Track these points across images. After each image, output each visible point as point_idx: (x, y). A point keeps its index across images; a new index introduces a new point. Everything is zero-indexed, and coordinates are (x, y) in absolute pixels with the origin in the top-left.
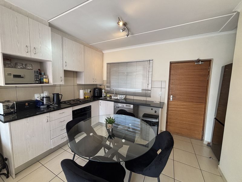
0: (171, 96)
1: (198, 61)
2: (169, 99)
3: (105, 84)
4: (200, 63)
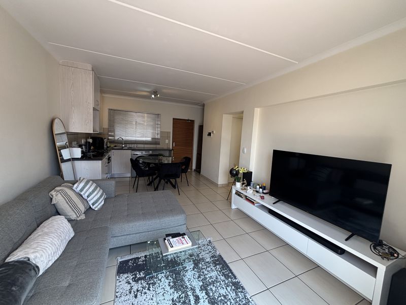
1: (188, 120)
3: (106, 132)
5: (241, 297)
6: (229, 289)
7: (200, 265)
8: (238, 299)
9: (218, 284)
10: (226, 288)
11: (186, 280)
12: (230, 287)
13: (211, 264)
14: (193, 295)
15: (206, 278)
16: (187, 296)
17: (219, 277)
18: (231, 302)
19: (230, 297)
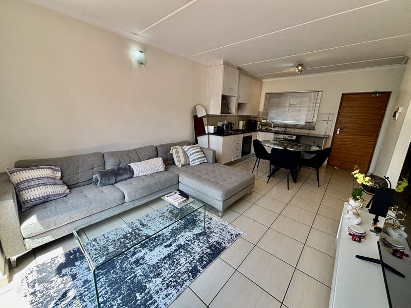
0: (339, 129)
1: (376, 93)
2: (335, 132)
3: (261, 115)
4: (377, 95)
5: (183, 277)
6: (188, 265)
7: (201, 238)
8: (179, 275)
9: (189, 256)
10: (187, 263)
11: (182, 234)
12: (190, 265)
13: (208, 244)
14: (171, 243)
15: (190, 246)
16: (168, 239)
17: (196, 254)
18: (174, 269)
19: (179, 268)
